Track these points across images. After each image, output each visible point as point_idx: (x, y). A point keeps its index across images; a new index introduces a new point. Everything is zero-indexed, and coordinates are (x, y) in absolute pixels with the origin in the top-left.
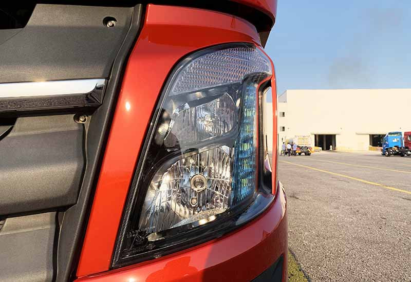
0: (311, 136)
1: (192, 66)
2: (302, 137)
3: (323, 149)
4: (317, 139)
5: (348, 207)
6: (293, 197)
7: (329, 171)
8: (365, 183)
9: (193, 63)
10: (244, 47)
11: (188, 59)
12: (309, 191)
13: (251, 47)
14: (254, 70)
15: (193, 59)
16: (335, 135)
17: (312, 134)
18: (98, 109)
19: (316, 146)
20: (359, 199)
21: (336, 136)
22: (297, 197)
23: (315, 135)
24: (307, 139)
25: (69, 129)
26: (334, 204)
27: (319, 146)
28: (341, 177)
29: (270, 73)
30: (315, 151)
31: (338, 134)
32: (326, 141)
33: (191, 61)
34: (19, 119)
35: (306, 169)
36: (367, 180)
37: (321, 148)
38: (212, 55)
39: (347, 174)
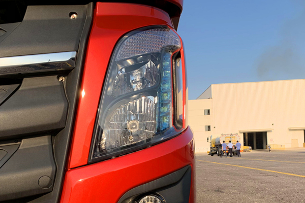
0: (239, 134)
1: (128, 41)
2: (229, 136)
3: (253, 149)
4: (247, 137)
5: (272, 196)
6: (218, 191)
7: (258, 168)
8: (294, 177)
9: (128, 39)
10: (161, 28)
11: (126, 37)
12: (235, 186)
13: (166, 28)
14: (168, 44)
15: (129, 37)
16: (266, 133)
17: (240, 132)
18: (72, 71)
19: (245, 145)
20: (285, 189)
21: (268, 134)
22: (222, 191)
23: (244, 134)
24: (234, 137)
25: (55, 84)
26: (259, 195)
27: (248, 146)
28: (269, 172)
29: (179, 46)
30: (244, 151)
31: (270, 131)
32: (256, 140)
33: (127, 38)
34: (24, 79)
35: (233, 167)
36: (297, 174)
37: (251, 147)
38: (140, 34)
39: (276, 170)
